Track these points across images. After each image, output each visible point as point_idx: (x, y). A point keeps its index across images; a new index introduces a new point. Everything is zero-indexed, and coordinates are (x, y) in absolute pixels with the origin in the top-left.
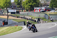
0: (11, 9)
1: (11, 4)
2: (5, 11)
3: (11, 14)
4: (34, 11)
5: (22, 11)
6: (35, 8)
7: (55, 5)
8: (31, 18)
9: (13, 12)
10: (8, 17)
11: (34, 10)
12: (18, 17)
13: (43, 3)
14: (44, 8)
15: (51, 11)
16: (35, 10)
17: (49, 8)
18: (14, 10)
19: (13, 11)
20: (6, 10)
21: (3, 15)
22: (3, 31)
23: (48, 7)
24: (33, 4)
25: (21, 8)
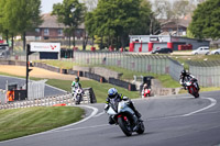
0: (42, 41)
1: (42, 22)
3: (41, 58)
4: (128, 48)
5: (84, 47)
6: (133, 39)
7: (209, 26)
8: (116, 77)
9: (50, 50)
10: (28, 71)
11: (128, 45)
12: (65, 72)
13: (165, 18)
14: (168, 40)
15: (194, 52)
16: (134, 44)
17: (185, 38)
18: (53, 44)
19: (47, 47)
20: (22, 43)
21: (10, 63)
22: (9, 124)
23: (184, 34)
24: (125, 23)
25: (79, 38)
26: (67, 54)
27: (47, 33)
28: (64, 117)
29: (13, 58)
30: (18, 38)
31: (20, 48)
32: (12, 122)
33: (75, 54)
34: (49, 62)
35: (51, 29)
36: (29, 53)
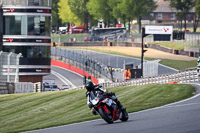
0: (156, 25)
1: (156, 7)
2: (132, 32)
3: (155, 40)
5: (195, 30)
9: (163, 33)
10: (143, 51)
12: (177, 52)
18: (166, 27)
19: (161, 30)
20: (138, 26)
21: (127, 45)
25: (190, 21)
26: (178, 36)
27: (161, 17)
28: (176, 94)
29: (129, 41)
30: (135, 22)
31: (136, 31)
32: (129, 98)
33: (186, 36)
34: (162, 43)
35: (164, 13)
36: (144, 35)
